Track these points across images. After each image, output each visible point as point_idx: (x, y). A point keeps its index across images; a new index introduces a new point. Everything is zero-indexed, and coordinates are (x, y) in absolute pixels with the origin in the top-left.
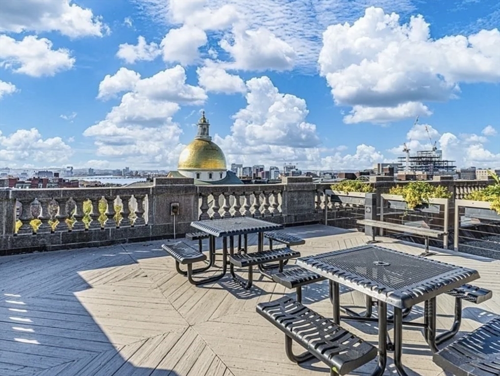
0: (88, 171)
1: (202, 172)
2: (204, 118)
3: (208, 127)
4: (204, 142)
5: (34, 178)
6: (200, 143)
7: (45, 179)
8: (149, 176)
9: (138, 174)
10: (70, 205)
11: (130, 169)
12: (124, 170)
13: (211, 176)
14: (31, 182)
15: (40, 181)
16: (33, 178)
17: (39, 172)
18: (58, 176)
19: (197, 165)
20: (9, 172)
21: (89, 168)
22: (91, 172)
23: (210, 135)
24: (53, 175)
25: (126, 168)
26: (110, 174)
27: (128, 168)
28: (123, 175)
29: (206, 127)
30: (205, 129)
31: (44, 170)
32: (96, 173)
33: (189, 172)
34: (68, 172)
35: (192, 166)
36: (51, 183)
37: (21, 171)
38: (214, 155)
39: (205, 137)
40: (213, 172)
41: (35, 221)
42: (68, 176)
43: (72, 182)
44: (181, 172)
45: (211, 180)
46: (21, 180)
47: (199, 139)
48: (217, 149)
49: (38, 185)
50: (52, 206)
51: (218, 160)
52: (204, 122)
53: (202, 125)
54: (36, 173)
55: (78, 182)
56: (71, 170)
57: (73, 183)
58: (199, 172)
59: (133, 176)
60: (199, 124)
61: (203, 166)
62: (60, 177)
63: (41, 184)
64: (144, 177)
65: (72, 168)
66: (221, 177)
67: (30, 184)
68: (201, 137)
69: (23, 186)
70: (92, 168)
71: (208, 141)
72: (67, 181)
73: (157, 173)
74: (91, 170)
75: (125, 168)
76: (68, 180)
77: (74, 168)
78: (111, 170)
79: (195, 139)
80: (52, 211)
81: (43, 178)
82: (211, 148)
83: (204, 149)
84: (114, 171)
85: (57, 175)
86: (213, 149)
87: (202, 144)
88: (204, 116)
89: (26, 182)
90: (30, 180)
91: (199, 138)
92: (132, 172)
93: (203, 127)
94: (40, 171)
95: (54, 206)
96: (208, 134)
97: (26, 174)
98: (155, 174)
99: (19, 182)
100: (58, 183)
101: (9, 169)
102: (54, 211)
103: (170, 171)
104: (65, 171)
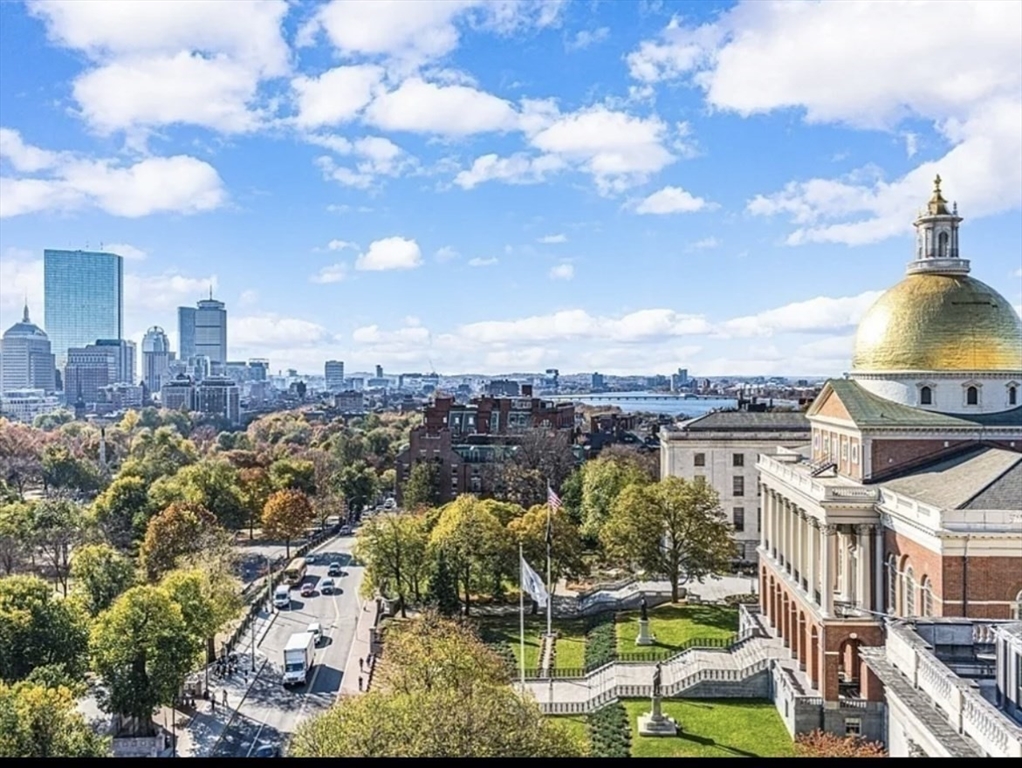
0: (591, 381)
1: (940, 382)
2: (940, 198)
3: (955, 228)
4: (942, 280)
5: (483, 396)
6: (931, 285)
7: (503, 400)
8: (742, 392)
9: (712, 386)
10: (559, 467)
11: (689, 374)
12: (674, 376)
13: (972, 396)
14: (476, 406)
15: (494, 406)
16: (480, 396)
17: (493, 383)
18: (530, 393)
19: (920, 360)
20: (437, 383)
21: (593, 373)
22: (599, 384)
23: (962, 256)
24: (520, 392)
25: (680, 371)
26: (642, 388)
27: (683, 372)
28: (672, 389)
29: (947, 227)
30: (943, 237)
31: (500, 379)
32: (610, 386)
33: (892, 384)
34: (548, 381)
35: (904, 362)
36: (516, 410)
37: (459, 380)
38: (986, 322)
39: (944, 263)
40: (981, 381)
41: (488, 503)
42: (549, 393)
43: (560, 408)
44: (863, 383)
45: (972, 410)
46: (458, 402)
47: (923, 273)
48: (994, 301)
49: (490, 413)
50: (521, 466)
51: (998, 340)
52: (942, 210)
53: (932, 223)
54: (486, 386)
55: (573, 409)
56: (555, 377)
57: (562, 411)
58: (929, 382)
59: (698, 392)
60: (925, 221)
61: (944, 361)
62: (535, 396)
63: (498, 413)
64: (728, 395)
65: (556, 371)
66: (1013, 401)
67: (475, 412)
68: (930, 263)
69: (462, 415)
70: (600, 373)
71: (957, 277)
72: (549, 406)
73: (761, 386)
74: (597, 378)
75: (677, 372)
76: (553, 403)
77: (561, 373)
78: (644, 378)
79: (909, 271)
80: (520, 480)
81: (501, 397)
82: (972, 300)
83: (944, 305)
84: (650, 380)
85: (527, 389)
86: (978, 303)
87: (935, 289)
88: (938, 191)
89: (468, 406)
90: (475, 401)
91: (925, 266)
92: (695, 381)
93: (939, 229)
94: (494, 380)
95: (525, 468)
96: (955, 252)
97: (467, 386)
98: (755, 386)
99: (455, 407)
100: (530, 410)
101: (437, 376)
102: (524, 479)
103: (830, 380)
104: (542, 380)
